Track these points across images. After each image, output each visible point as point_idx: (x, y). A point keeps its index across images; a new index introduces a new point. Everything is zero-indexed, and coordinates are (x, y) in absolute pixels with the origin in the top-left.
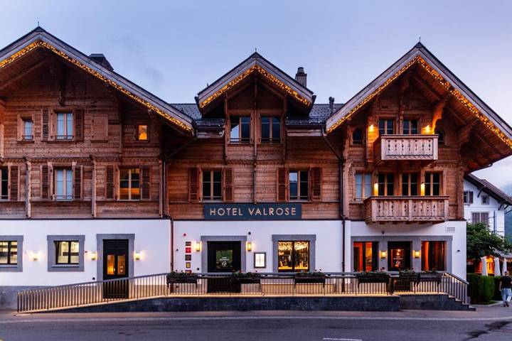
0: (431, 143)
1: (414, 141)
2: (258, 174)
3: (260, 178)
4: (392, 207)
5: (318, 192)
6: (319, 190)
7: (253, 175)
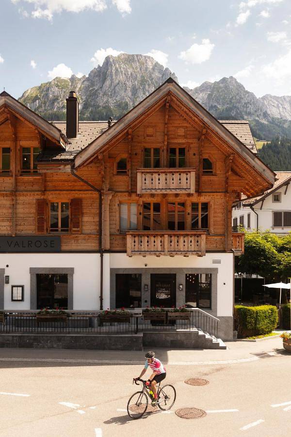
0: (188, 176)
1: (171, 174)
2: (18, 206)
3: (20, 210)
4: (148, 242)
5: (77, 224)
6: (79, 223)
7: (14, 206)
